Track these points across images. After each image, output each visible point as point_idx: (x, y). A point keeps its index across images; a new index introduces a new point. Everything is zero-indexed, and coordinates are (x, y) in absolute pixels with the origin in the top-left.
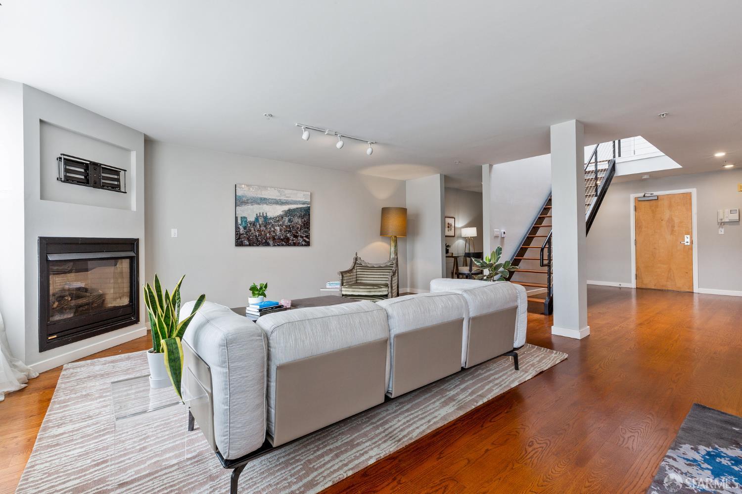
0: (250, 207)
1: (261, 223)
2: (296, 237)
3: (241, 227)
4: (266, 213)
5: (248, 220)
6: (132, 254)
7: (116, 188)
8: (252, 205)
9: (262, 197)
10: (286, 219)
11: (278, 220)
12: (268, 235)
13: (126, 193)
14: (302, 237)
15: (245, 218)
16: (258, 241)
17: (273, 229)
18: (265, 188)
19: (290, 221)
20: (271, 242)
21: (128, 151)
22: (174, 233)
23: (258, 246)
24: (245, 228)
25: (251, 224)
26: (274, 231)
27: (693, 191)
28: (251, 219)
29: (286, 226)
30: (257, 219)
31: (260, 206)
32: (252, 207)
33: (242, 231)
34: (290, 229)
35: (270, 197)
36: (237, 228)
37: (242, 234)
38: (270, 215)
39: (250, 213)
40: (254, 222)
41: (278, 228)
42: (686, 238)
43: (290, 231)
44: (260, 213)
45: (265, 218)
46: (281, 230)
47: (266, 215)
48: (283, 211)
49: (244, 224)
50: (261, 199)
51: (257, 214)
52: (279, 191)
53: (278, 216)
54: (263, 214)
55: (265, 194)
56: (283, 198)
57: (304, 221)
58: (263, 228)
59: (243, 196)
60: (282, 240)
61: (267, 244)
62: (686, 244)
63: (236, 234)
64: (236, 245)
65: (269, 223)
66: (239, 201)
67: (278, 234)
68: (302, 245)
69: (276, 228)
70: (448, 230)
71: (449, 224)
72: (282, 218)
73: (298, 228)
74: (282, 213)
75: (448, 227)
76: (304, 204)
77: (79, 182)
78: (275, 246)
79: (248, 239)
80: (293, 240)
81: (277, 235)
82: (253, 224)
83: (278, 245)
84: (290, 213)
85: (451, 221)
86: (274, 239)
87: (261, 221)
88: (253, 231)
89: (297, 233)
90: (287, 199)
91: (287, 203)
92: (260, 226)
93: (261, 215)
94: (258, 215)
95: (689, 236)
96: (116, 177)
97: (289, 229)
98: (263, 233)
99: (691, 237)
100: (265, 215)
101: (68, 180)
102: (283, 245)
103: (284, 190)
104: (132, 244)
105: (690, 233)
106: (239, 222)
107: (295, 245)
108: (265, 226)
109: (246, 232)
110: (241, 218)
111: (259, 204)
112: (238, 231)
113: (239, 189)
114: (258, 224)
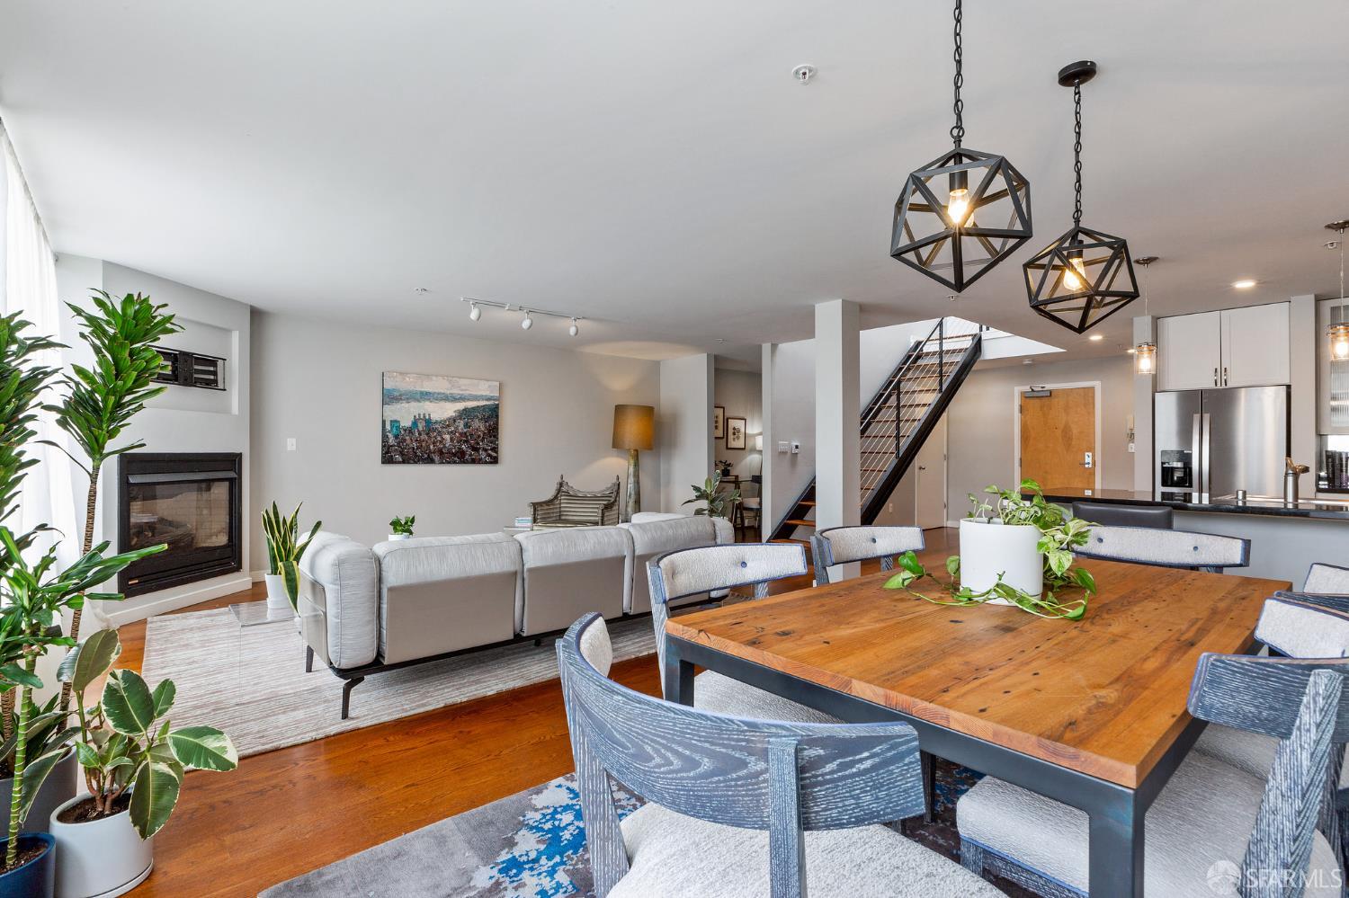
0: (405, 405)
1: (421, 429)
2: (475, 449)
3: (390, 435)
4: (429, 415)
5: (402, 424)
6: (232, 475)
7: (211, 384)
9: (423, 390)
10: (461, 424)
11: (448, 426)
12: (432, 447)
13: (225, 390)
14: (486, 450)
16: (416, 456)
17: (439, 439)
18: (428, 376)
19: (467, 425)
21: (227, 331)
22: (291, 444)
23: (415, 463)
24: (396, 437)
25: (405, 430)
26: (441, 442)
27: (1097, 384)
29: (461, 434)
30: (415, 423)
31: (421, 404)
32: (407, 405)
33: (392, 441)
34: (467, 437)
35: (437, 391)
36: (385, 437)
38: (436, 417)
39: (405, 414)
40: (411, 428)
41: (447, 437)
42: (1086, 457)
43: (466, 441)
44: (419, 415)
45: (428, 422)
46: (452, 439)
47: (430, 417)
49: (395, 430)
50: (422, 393)
51: (415, 417)
52: (450, 382)
53: (449, 419)
54: (424, 417)
55: (428, 387)
56: (456, 391)
57: (490, 426)
58: (424, 437)
59: (394, 389)
60: (454, 455)
61: (430, 461)
62: (1086, 466)
63: (383, 446)
64: (383, 463)
65: (434, 430)
66: (389, 398)
67: (447, 445)
68: (486, 463)
69: (444, 437)
70: (734, 439)
71: (734, 429)
72: (455, 421)
73: (479, 436)
75: (734, 434)
76: (488, 399)
78: (443, 463)
79: (402, 454)
80: (471, 455)
81: (446, 447)
82: (410, 431)
83: (449, 463)
84: (466, 413)
85: (739, 424)
86: (441, 452)
87: (421, 425)
88: (408, 441)
89: (478, 444)
90: (461, 392)
91: (462, 399)
92: (420, 434)
93: (422, 417)
95: (1090, 454)
96: (212, 369)
97: (464, 438)
98: (424, 444)
99: (1094, 456)
100: (427, 417)
102: (455, 462)
104: (232, 461)
105: (1092, 449)
106: (388, 427)
107: (473, 461)
108: (427, 434)
109: (399, 443)
110: (391, 421)
111: (419, 401)
112: (385, 442)
113: (388, 378)
114: (417, 430)
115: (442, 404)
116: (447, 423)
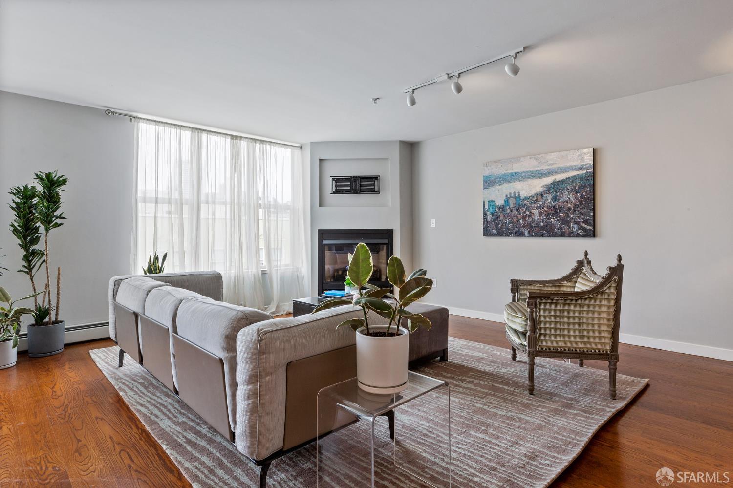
0: (498, 187)
1: (512, 206)
2: (567, 223)
3: (488, 213)
4: (519, 193)
5: (497, 204)
8: (501, 185)
9: (512, 172)
10: (549, 199)
11: (536, 201)
12: (521, 221)
13: (380, 193)
14: (577, 223)
15: (492, 201)
16: (508, 230)
17: (528, 213)
18: (517, 159)
19: (555, 199)
20: (526, 232)
22: (432, 223)
23: (507, 236)
24: (493, 214)
25: (499, 208)
26: (529, 216)
28: (500, 202)
29: (549, 208)
30: (507, 201)
31: (511, 184)
33: (489, 218)
34: (555, 210)
35: (524, 170)
36: (485, 215)
37: (489, 222)
38: (524, 194)
39: (499, 195)
40: (503, 206)
41: (536, 212)
43: (556, 214)
44: (510, 194)
45: (518, 198)
46: (540, 213)
47: (519, 195)
48: (543, 186)
49: (491, 209)
50: (512, 174)
51: (507, 196)
52: (537, 159)
53: (537, 195)
54: (515, 195)
55: (517, 168)
56: (544, 167)
57: (582, 197)
58: (515, 213)
59: (490, 176)
60: (543, 228)
61: (521, 234)
63: (484, 223)
64: (485, 235)
65: (524, 205)
66: (488, 182)
67: (536, 219)
68: (578, 236)
69: (533, 211)
72: (542, 195)
73: (569, 209)
74: (541, 189)
76: (580, 169)
77: (347, 192)
78: (532, 236)
79: (498, 230)
80: (560, 228)
81: (534, 221)
82: (502, 208)
83: (537, 236)
84: (555, 187)
86: (530, 227)
87: (512, 203)
88: (502, 217)
89: (569, 217)
90: (550, 167)
91: (549, 173)
92: (511, 211)
93: (512, 195)
94: (509, 196)
97: (554, 211)
98: (515, 219)
100: (517, 195)
101: (338, 192)
102: (543, 236)
103: (543, 155)
104: (388, 234)
106: (487, 207)
107: (563, 235)
108: (518, 210)
109: (494, 220)
110: (489, 201)
111: (509, 182)
112: (485, 218)
113: (486, 168)
114: (508, 207)
115: (530, 181)
116: (535, 199)
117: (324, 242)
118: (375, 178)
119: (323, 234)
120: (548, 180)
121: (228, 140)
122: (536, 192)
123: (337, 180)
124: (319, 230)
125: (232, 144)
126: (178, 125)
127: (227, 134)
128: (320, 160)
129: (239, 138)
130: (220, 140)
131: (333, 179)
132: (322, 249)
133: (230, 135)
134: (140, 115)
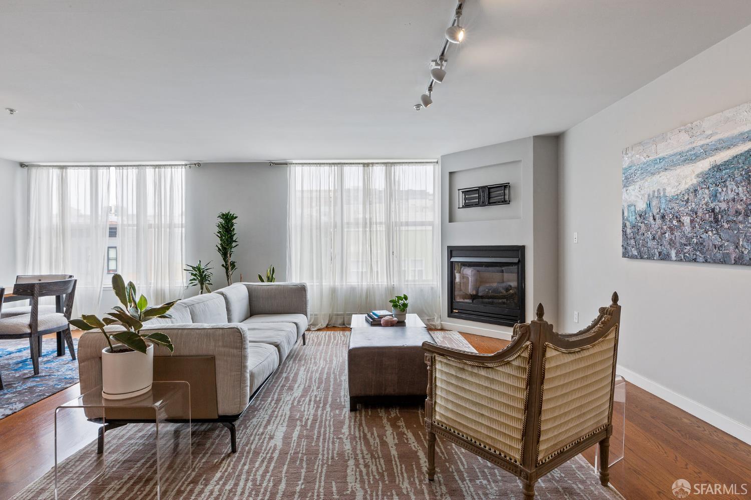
0: (639, 183)
1: (655, 212)
3: (628, 224)
4: (664, 190)
5: (638, 209)
6: (518, 260)
8: (642, 179)
9: (656, 157)
10: (705, 197)
11: (687, 201)
12: (667, 235)
13: (510, 203)
15: (633, 205)
16: (650, 250)
17: (675, 222)
18: (663, 136)
19: (714, 196)
20: (673, 254)
22: (575, 237)
23: (650, 259)
24: (633, 225)
25: (640, 216)
28: (641, 206)
29: (706, 212)
30: (649, 204)
33: (629, 231)
34: (715, 216)
35: (672, 152)
36: (625, 226)
37: (630, 237)
38: (671, 191)
39: (640, 195)
40: (645, 212)
41: (686, 220)
43: (716, 223)
44: (654, 192)
45: (663, 200)
46: (692, 222)
47: (665, 193)
48: (698, 176)
49: (631, 216)
51: (649, 196)
52: (689, 131)
53: (688, 191)
54: (659, 193)
56: (698, 143)
58: (659, 222)
59: (630, 167)
61: (667, 257)
63: (623, 239)
64: (623, 256)
65: (671, 210)
69: (683, 219)
72: (696, 191)
73: (737, 213)
74: (695, 181)
77: (477, 205)
78: (681, 260)
83: (688, 260)
84: (715, 175)
86: (678, 245)
87: (655, 206)
88: (643, 229)
90: (707, 141)
91: (707, 152)
92: (655, 219)
93: (656, 194)
94: (651, 196)
96: (502, 191)
97: (714, 218)
98: (659, 232)
100: (662, 194)
101: (466, 206)
102: (696, 260)
103: (698, 123)
106: (626, 214)
108: (663, 217)
109: (634, 233)
110: (628, 206)
111: (653, 174)
112: (624, 232)
113: (625, 156)
114: (651, 214)
115: (679, 170)
116: (686, 198)
117: (453, 259)
118: (505, 186)
119: (452, 251)
120: (704, 165)
121: (361, 168)
122: (687, 186)
123: (466, 192)
124: (448, 247)
125: (364, 171)
126: (318, 164)
127: (359, 164)
128: (451, 173)
129: (371, 165)
130: (354, 168)
131: (463, 192)
132: (452, 266)
133: (362, 163)
134: (294, 161)
